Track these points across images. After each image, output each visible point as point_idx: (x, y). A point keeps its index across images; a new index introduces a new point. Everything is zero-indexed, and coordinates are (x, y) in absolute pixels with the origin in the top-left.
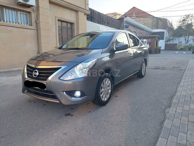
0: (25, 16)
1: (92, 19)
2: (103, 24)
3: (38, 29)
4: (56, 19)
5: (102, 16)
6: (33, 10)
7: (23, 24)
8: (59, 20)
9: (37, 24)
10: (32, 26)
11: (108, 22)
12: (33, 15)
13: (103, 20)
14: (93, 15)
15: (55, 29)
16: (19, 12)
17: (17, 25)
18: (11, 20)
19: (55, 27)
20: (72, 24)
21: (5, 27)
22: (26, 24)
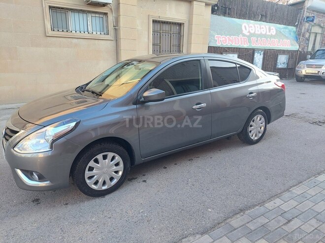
0: (97, 19)
1: (226, 10)
3: (117, 39)
4: (149, 19)
6: (111, 9)
7: (94, 33)
8: (154, 21)
9: (116, 30)
10: (108, 34)
11: (264, 13)
12: (111, 17)
13: (250, 10)
14: (228, 3)
15: (147, 36)
16: (90, 15)
17: (86, 35)
18: (78, 29)
19: (147, 33)
20: (180, 25)
21: (69, 39)
22: (99, 33)
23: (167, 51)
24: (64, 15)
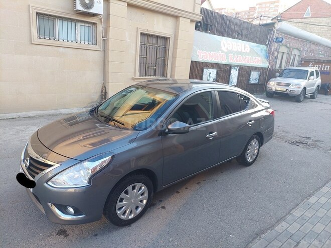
0: (86, 28)
1: (207, 27)
2: (228, 36)
3: (105, 50)
4: (137, 31)
5: (228, 21)
6: (101, 20)
7: (82, 42)
8: (142, 34)
9: (105, 42)
10: (96, 45)
11: (240, 32)
12: (100, 28)
13: (229, 28)
14: (209, 21)
15: (134, 49)
16: (78, 25)
17: (74, 44)
18: (65, 38)
19: (134, 45)
20: (166, 39)
21: (56, 48)
22: (87, 43)
23: (153, 63)
24: (51, 23)
